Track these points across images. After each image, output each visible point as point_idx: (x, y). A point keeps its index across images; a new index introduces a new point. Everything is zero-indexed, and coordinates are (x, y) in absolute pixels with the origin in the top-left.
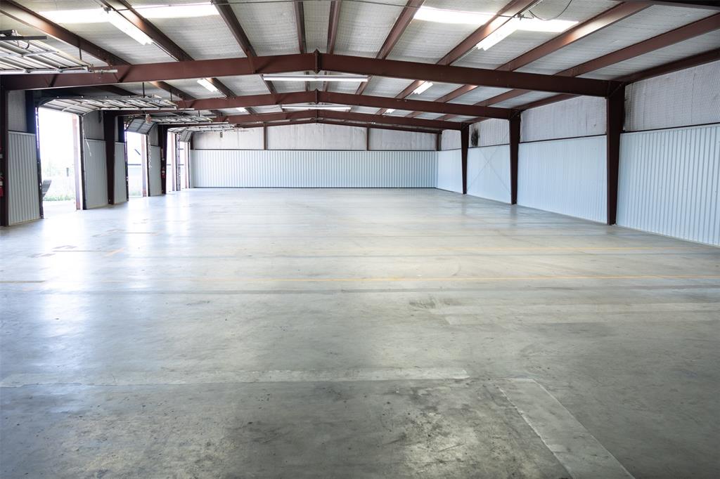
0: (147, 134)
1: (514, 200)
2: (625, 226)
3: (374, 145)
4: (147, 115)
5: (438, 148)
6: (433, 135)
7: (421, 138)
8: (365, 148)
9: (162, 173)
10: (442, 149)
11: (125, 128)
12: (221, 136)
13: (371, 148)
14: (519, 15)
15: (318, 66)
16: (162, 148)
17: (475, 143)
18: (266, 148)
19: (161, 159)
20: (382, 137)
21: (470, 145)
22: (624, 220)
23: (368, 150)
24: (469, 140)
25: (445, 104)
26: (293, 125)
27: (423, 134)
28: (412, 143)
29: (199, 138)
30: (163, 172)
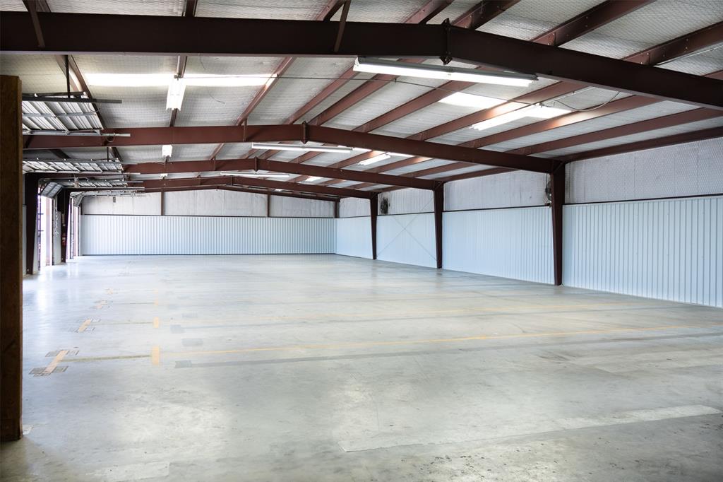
0: (53, 197)
1: (440, 264)
2: (573, 286)
3: (275, 211)
4: (76, 179)
5: (337, 215)
6: (332, 203)
7: (320, 206)
8: (266, 214)
9: (62, 241)
10: (340, 216)
11: (39, 192)
12: (114, 201)
13: (271, 214)
14: (541, 104)
15: (306, 137)
16: (62, 213)
17: (385, 212)
18: (163, 214)
19: (62, 224)
20: (282, 204)
21: (379, 213)
22: (570, 281)
23: (269, 216)
24: (378, 208)
25: (377, 174)
26: (193, 191)
27: (322, 201)
28: (312, 210)
29: (88, 202)
30: (64, 239)
